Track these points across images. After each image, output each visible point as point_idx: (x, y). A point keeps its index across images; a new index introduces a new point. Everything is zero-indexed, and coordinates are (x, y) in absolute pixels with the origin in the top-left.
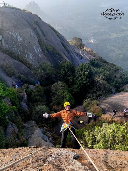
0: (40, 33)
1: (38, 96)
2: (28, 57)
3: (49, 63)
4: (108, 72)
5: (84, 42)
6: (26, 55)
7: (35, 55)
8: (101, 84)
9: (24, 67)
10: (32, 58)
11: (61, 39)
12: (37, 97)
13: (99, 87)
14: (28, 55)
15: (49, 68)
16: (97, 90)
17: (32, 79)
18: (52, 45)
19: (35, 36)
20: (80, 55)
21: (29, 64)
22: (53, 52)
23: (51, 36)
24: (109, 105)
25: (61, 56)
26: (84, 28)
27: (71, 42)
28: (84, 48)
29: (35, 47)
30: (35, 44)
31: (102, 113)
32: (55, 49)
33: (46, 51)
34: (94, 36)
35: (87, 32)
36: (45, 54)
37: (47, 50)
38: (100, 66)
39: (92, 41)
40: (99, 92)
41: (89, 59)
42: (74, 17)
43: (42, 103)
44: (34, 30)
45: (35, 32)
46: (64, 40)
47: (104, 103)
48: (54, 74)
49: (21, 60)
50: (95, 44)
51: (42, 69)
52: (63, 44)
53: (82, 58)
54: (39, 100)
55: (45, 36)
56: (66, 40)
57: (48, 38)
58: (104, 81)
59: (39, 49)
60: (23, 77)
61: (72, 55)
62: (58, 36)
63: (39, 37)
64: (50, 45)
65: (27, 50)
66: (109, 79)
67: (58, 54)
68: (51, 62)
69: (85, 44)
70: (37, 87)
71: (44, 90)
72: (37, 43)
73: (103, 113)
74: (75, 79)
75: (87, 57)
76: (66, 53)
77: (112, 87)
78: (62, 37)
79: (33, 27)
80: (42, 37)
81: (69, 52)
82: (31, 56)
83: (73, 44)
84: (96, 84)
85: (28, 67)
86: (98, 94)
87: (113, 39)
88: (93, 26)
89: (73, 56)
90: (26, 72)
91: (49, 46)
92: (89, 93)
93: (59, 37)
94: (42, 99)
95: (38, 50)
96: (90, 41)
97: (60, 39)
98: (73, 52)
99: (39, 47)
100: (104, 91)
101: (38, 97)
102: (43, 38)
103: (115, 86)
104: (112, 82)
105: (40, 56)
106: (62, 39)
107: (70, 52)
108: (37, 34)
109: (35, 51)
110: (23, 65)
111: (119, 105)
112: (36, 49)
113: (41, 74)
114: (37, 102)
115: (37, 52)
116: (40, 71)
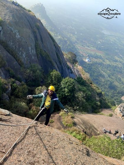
0: (39, 38)
2: (22, 55)
3: (40, 67)
4: (91, 92)
5: (78, 59)
6: (20, 53)
7: (29, 56)
8: (80, 101)
9: (15, 63)
10: (25, 57)
12: (20, 94)
13: (78, 103)
14: (22, 53)
15: (38, 71)
16: (75, 105)
17: (19, 76)
18: (47, 51)
19: (33, 39)
20: (71, 70)
21: (21, 61)
22: (46, 58)
23: (48, 44)
24: (81, 120)
25: (52, 65)
26: (83, 46)
27: (66, 54)
28: (77, 65)
29: (30, 48)
30: (31, 46)
31: (73, 125)
32: (49, 56)
33: (39, 55)
34: (90, 56)
35: (84, 51)
36: (38, 58)
37: (41, 54)
38: (85, 86)
39: (87, 60)
40: (77, 107)
41: (78, 76)
42: (76, 33)
44: (34, 33)
45: (34, 35)
46: (59, 51)
47: (78, 117)
48: (41, 78)
49: (14, 55)
50: (89, 64)
51: (31, 70)
52: (57, 54)
53: (72, 72)
54: (21, 97)
55: (42, 41)
56: (61, 52)
57: (45, 44)
58: (83, 99)
59: (34, 52)
60: (12, 71)
62: (55, 45)
64: (45, 51)
65: (23, 48)
66: (89, 99)
67: (51, 62)
68: (41, 67)
69: (78, 61)
70: (23, 85)
71: (29, 90)
72: (33, 45)
73: (74, 126)
74: (59, 89)
75: (77, 74)
77: (89, 107)
78: (58, 48)
79: (34, 30)
80: (40, 42)
81: (60, 63)
82: (25, 55)
83: (68, 58)
84: (76, 99)
85: (19, 64)
86: (75, 108)
87: (106, 65)
88: (91, 47)
89: (64, 68)
90: (16, 67)
92: (68, 105)
93: (55, 47)
94: (24, 96)
95: (33, 52)
96: (84, 60)
97: (56, 49)
99: (35, 49)
100: (81, 108)
102: (40, 43)
103: (93, 107)
104: (91, 103)
105: (33, 57)
107: (62, 63)
108: (36, 37)
109: (30, 52)
110: (15, 60)
111: (89, 123)
112: (31, 50)
113: (30, 74)
114: (19, 98)
115: (31, 53)
116: (29, 71)
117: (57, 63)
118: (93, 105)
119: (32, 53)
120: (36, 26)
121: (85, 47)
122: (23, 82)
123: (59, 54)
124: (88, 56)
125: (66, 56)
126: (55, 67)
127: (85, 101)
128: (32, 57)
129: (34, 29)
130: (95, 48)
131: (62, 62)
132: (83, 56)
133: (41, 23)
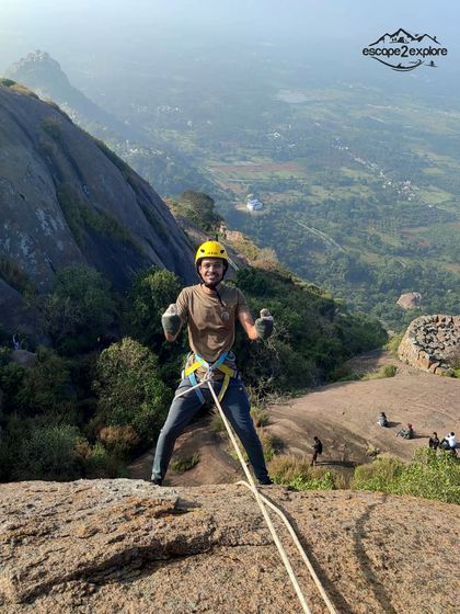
0: (65, 167)
1: (44, 390)
3: (93, 273)
4: (298, 312)
5: (221, 208)
6: (8, 241)
7: (42, 243)
8: (272, 353)
11: (141, 193)
12: (40, 395)
13: (266, 364)
14: (16, 240)
15: (91, 291)
16: (258, 373)
18: (105, 210)
19: (46, 177)
22: (109, 234)
23: (103, 182)
24: (297, 423)
25: (138, 253)
26: (223, 160)
27: (175, 205)
28: (221, 230)
29: (41, 214)
30: (44, 204)
31: (272, 451)
32: (117, 225)
33: (82, 231)
34: (257, 190)
35: (231, 177)
36: (78, 242)
37: (87, 226)
38: (273, 294)
39: (250, 207)
40: (266, 380)
41: (236, 268)
42: (189, 123)
43: (59, 417)
44: (44, 154)
45: (46, 161)
46: (149, 198)
47: (280, 416)
48: (108, 311)
50: (260, 218)
51: (65, 294)
52: (145, 212)
54: (49, 407)
55: (80, 177)
56: (158, 198)
57: (93, 187)
58: (280, 343)
59: (59, 222)
61: (177, 250)
62: (129, 181)
63: (61, 178)
64: (100, 212)
65: (12, 221)
66: (299, 337)
67: (129, 244)
68: (98, 271)
69: (223, 215)
70: (43, 359)
71: (72, 369)
72: (51, 200)
73: (276, 452)
76: (157, 242)
77: (309, 364)
78: (145, 186)
79: (40, 145)
80: (72, 183)
81: (165, 240)
83: (184, 214)
84: (255, 353)
86: (261, 385)
87: (318, 205)
88: (253, 158)
89: (181, 254)
91: (96, 213)
93: (134, 187)
94: (59, 400)
95: (54, 225)
96: (240, 208)
97: (137, 193)
98: (181, 241)
99: (60, 213)
100: (283, 378)
101: (46, 395)
102: (76, 185)
103: (320, 363)
104: (309, 348)
105: (60, 245)
106: (145, 193)
107: (172, 239)
108: (54, 169)
109: (44, 227)
111: (327, 425)
112: (47, 220)
113: (63, 310)
114: (41, 412)
115: (49, 230)
116: (56, 300)
117: (155, 242)
118: (318, 354)
119: (52, 228)
120: (46, 129)
121: (230, 162)
122: (43, 349)
123: (151, 209)
124: (251, 190)
125: (176, 208)
126: (148, 258)
127: (288, 347)
128: (55, 245)
129: (41, 139)
130: (267, 159)
131: (171, 232)
132: (233, 195)
133: (64, 114)
